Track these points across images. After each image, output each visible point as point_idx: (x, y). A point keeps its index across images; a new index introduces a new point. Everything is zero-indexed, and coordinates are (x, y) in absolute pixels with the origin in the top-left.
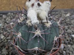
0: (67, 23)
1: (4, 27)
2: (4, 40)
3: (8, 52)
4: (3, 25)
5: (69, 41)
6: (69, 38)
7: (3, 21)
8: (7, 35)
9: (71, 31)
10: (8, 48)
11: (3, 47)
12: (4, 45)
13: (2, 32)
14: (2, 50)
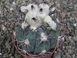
0: (69, 8)
1: (3, 14)
2: (6, 32)
3: (11, 46)
4: (3, 13)
5: (71, 31)
6: (71, 28)
7: (2, 6)
8: (8, 26)
9: (73, 19)
10: (10, 40)
11: (6, 40)
12: (6, 37)
13: (2, 21)
14: (5, 43)
